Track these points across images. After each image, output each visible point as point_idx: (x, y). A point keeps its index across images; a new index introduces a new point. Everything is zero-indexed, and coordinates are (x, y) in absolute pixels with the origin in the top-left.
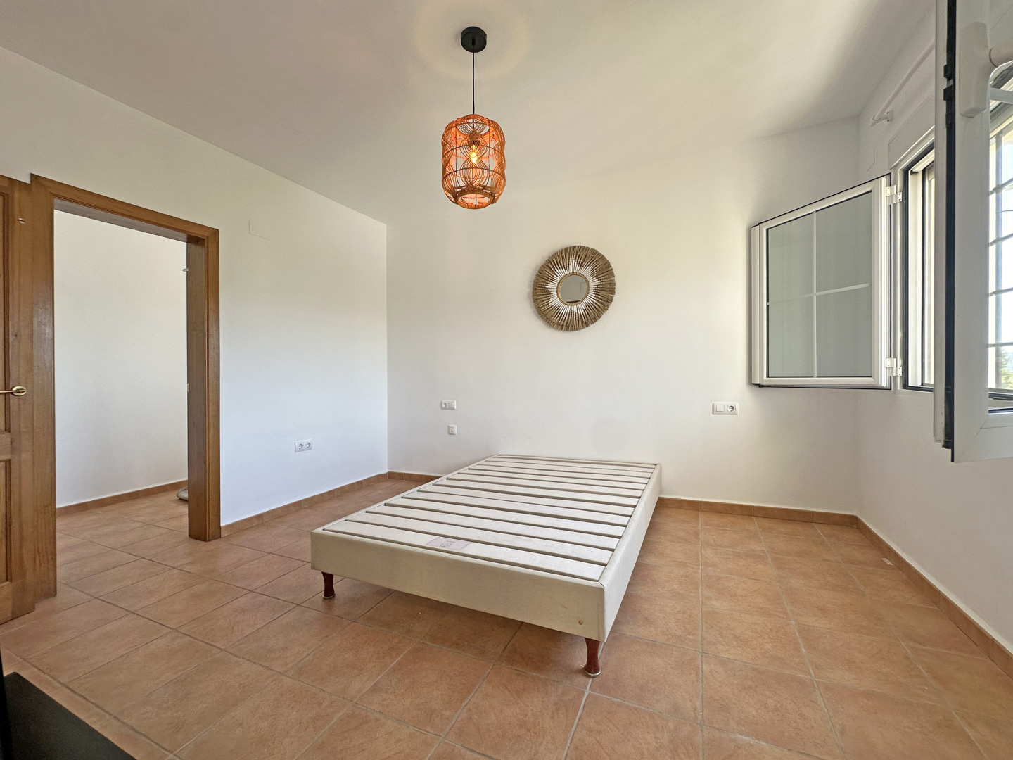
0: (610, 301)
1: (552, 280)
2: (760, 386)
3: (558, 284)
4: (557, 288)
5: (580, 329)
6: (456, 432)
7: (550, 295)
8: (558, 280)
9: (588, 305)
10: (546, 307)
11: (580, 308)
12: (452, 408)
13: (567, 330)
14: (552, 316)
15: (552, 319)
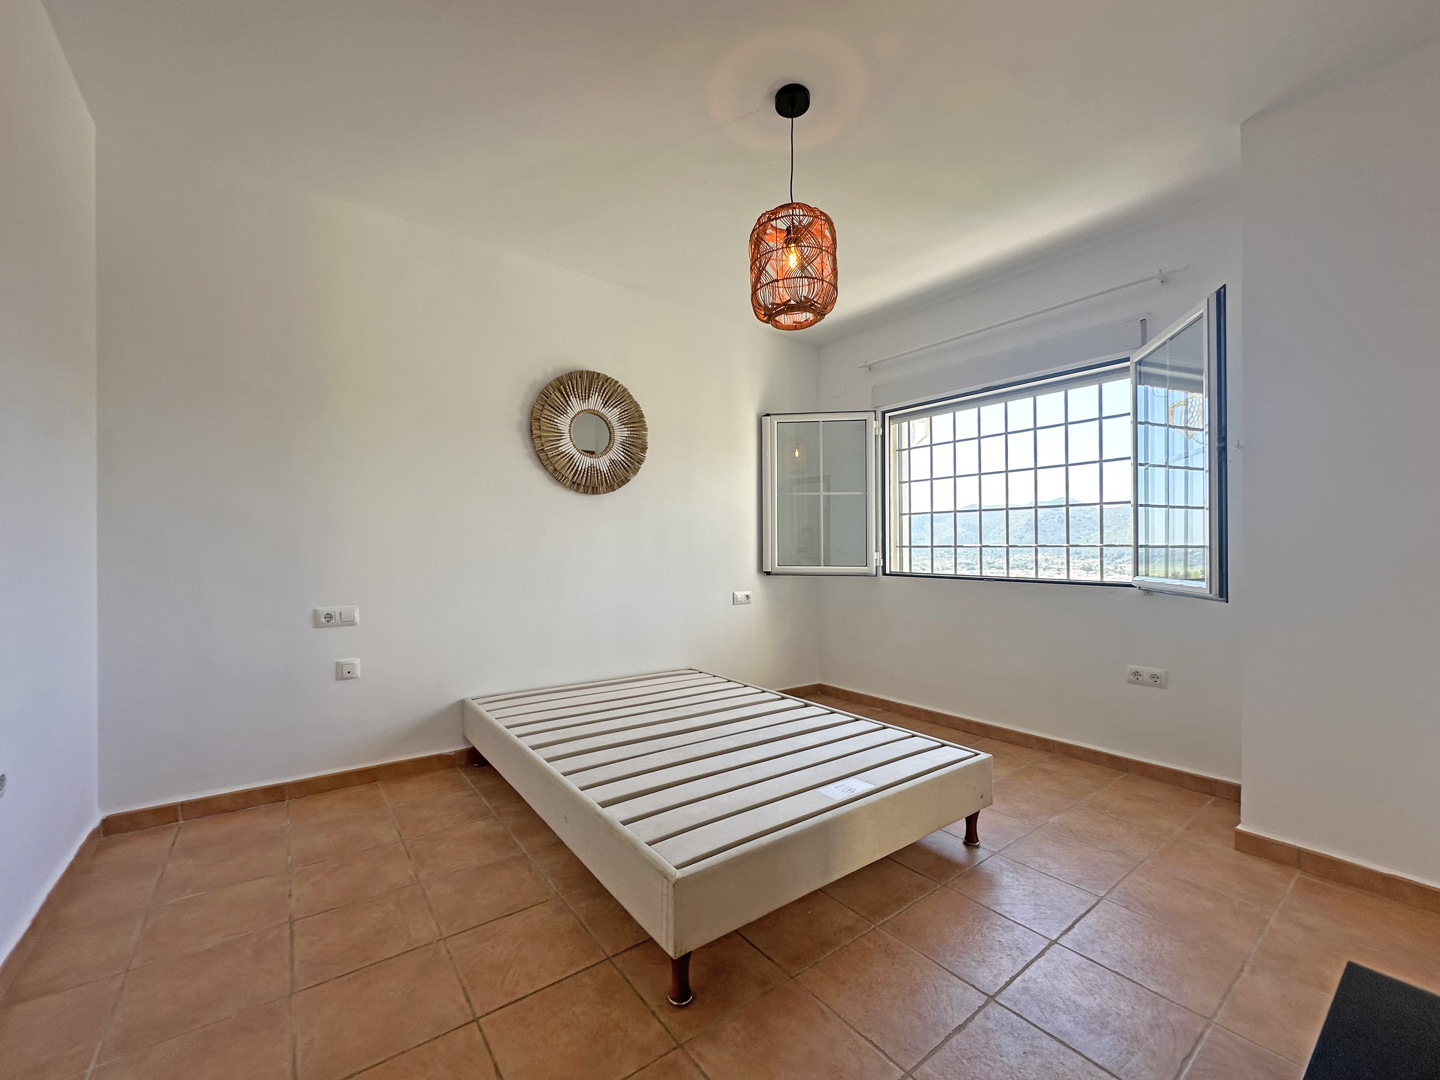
0: (640, 461)
1: (565, 412)
2: (768, 573)
3: (572, 421)
4: (570, 426)
5: (604, 493)
6: (358, 673)
7: (559, 435)
8: (571, 414)
9: (612, 462)
10: (555, 452)
11: (603, 463)
12: (351, 623)
13: (585, 492)
14: (564, 466)
15: (563, 472)
